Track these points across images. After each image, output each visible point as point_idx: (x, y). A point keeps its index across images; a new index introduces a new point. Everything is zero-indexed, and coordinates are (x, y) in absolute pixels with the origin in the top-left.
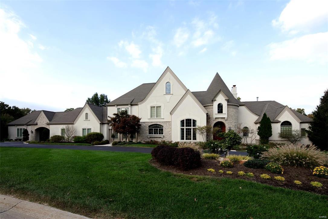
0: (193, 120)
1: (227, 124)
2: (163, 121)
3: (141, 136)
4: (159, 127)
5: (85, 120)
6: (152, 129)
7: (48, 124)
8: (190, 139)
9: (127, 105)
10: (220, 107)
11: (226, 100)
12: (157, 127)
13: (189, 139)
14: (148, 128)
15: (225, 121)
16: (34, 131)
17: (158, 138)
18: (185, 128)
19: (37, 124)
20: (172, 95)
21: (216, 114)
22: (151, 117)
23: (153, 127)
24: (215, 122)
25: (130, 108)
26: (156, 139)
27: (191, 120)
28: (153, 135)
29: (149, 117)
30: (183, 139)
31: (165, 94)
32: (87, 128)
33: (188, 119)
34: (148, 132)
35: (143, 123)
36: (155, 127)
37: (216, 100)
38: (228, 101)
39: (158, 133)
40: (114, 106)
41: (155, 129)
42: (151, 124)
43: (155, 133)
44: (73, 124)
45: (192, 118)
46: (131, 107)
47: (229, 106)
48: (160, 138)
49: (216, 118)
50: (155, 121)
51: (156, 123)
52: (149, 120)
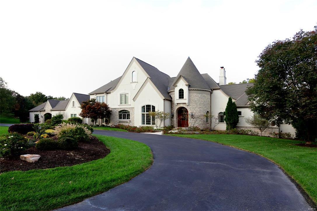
0: (153, 106)
1: (189, 110)
2: (130, 107)
3: (113, 121)
4: (127, 113)
5: (72, 107)
6: (122, 115)
7: (52, 111)
8: (150, 124)
9: (103, 93)
10: (181, 92)
11: (186, 85)
12: (125, 113)
13: (148, 124)
14: (118, 114)
15: (186, 106)
16: (43, 116)
17: (126, 123)
18: (145, 113)
19: (45, 111)
20: (137, 83)
21: (177, 100)
22: (121, 103)
23: (122, 113)
24: (177, 107)
25: (105, 96)
26: (124, 124)
27: (150, 105)
28: (123, 120)
29: (119, 104)
30: (144, 124)
31: (131, 82)
32: (74, 114)
33: (149, 105)
34: (118, 117)
35: (114, 109)
36: (124, 113)
37: (177, 86)
38: (189, 86)
39: (126, 118)
40: (94, 94)
41: (124, 115)
42: (120, 110)
43: (124, 119)
44: (65, 110)
45: (151, 104)
46: (107, 95)
47: (191, 91)
48: (127, 123)
49: (177, 104)
50: (124, 107)
51: (124, 109)
52: (119, 106)
